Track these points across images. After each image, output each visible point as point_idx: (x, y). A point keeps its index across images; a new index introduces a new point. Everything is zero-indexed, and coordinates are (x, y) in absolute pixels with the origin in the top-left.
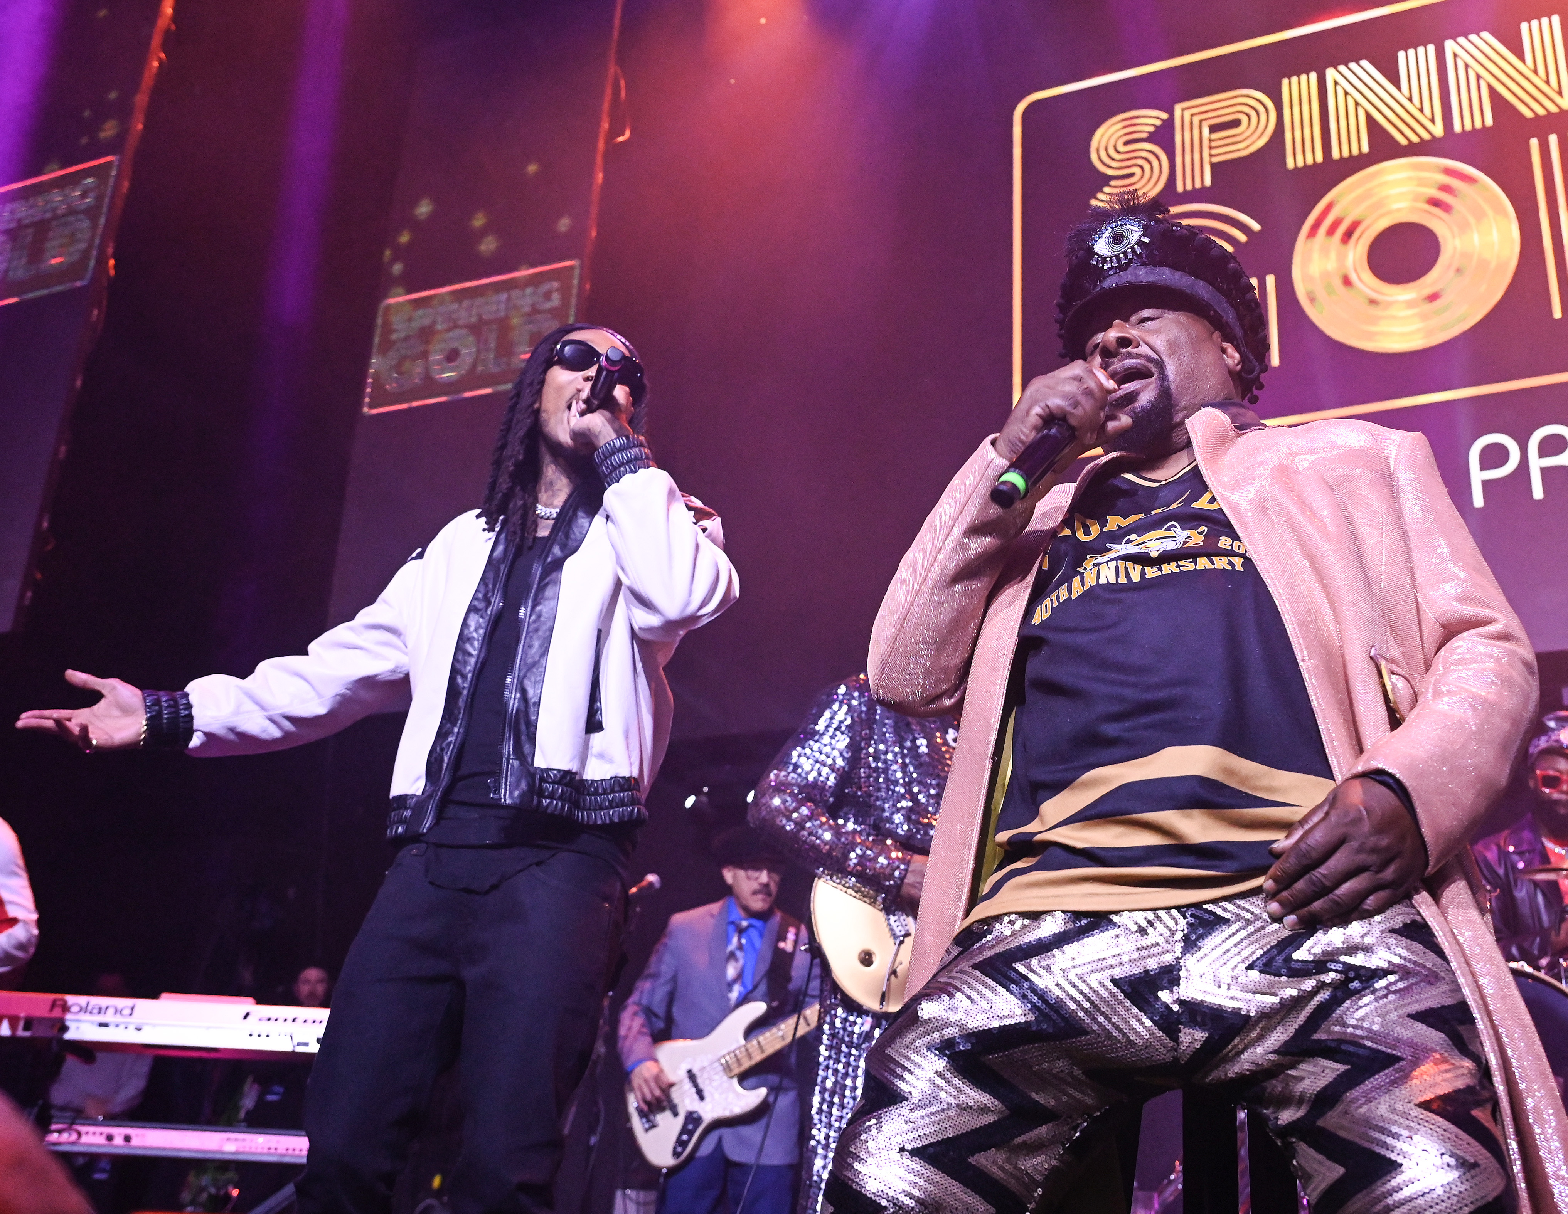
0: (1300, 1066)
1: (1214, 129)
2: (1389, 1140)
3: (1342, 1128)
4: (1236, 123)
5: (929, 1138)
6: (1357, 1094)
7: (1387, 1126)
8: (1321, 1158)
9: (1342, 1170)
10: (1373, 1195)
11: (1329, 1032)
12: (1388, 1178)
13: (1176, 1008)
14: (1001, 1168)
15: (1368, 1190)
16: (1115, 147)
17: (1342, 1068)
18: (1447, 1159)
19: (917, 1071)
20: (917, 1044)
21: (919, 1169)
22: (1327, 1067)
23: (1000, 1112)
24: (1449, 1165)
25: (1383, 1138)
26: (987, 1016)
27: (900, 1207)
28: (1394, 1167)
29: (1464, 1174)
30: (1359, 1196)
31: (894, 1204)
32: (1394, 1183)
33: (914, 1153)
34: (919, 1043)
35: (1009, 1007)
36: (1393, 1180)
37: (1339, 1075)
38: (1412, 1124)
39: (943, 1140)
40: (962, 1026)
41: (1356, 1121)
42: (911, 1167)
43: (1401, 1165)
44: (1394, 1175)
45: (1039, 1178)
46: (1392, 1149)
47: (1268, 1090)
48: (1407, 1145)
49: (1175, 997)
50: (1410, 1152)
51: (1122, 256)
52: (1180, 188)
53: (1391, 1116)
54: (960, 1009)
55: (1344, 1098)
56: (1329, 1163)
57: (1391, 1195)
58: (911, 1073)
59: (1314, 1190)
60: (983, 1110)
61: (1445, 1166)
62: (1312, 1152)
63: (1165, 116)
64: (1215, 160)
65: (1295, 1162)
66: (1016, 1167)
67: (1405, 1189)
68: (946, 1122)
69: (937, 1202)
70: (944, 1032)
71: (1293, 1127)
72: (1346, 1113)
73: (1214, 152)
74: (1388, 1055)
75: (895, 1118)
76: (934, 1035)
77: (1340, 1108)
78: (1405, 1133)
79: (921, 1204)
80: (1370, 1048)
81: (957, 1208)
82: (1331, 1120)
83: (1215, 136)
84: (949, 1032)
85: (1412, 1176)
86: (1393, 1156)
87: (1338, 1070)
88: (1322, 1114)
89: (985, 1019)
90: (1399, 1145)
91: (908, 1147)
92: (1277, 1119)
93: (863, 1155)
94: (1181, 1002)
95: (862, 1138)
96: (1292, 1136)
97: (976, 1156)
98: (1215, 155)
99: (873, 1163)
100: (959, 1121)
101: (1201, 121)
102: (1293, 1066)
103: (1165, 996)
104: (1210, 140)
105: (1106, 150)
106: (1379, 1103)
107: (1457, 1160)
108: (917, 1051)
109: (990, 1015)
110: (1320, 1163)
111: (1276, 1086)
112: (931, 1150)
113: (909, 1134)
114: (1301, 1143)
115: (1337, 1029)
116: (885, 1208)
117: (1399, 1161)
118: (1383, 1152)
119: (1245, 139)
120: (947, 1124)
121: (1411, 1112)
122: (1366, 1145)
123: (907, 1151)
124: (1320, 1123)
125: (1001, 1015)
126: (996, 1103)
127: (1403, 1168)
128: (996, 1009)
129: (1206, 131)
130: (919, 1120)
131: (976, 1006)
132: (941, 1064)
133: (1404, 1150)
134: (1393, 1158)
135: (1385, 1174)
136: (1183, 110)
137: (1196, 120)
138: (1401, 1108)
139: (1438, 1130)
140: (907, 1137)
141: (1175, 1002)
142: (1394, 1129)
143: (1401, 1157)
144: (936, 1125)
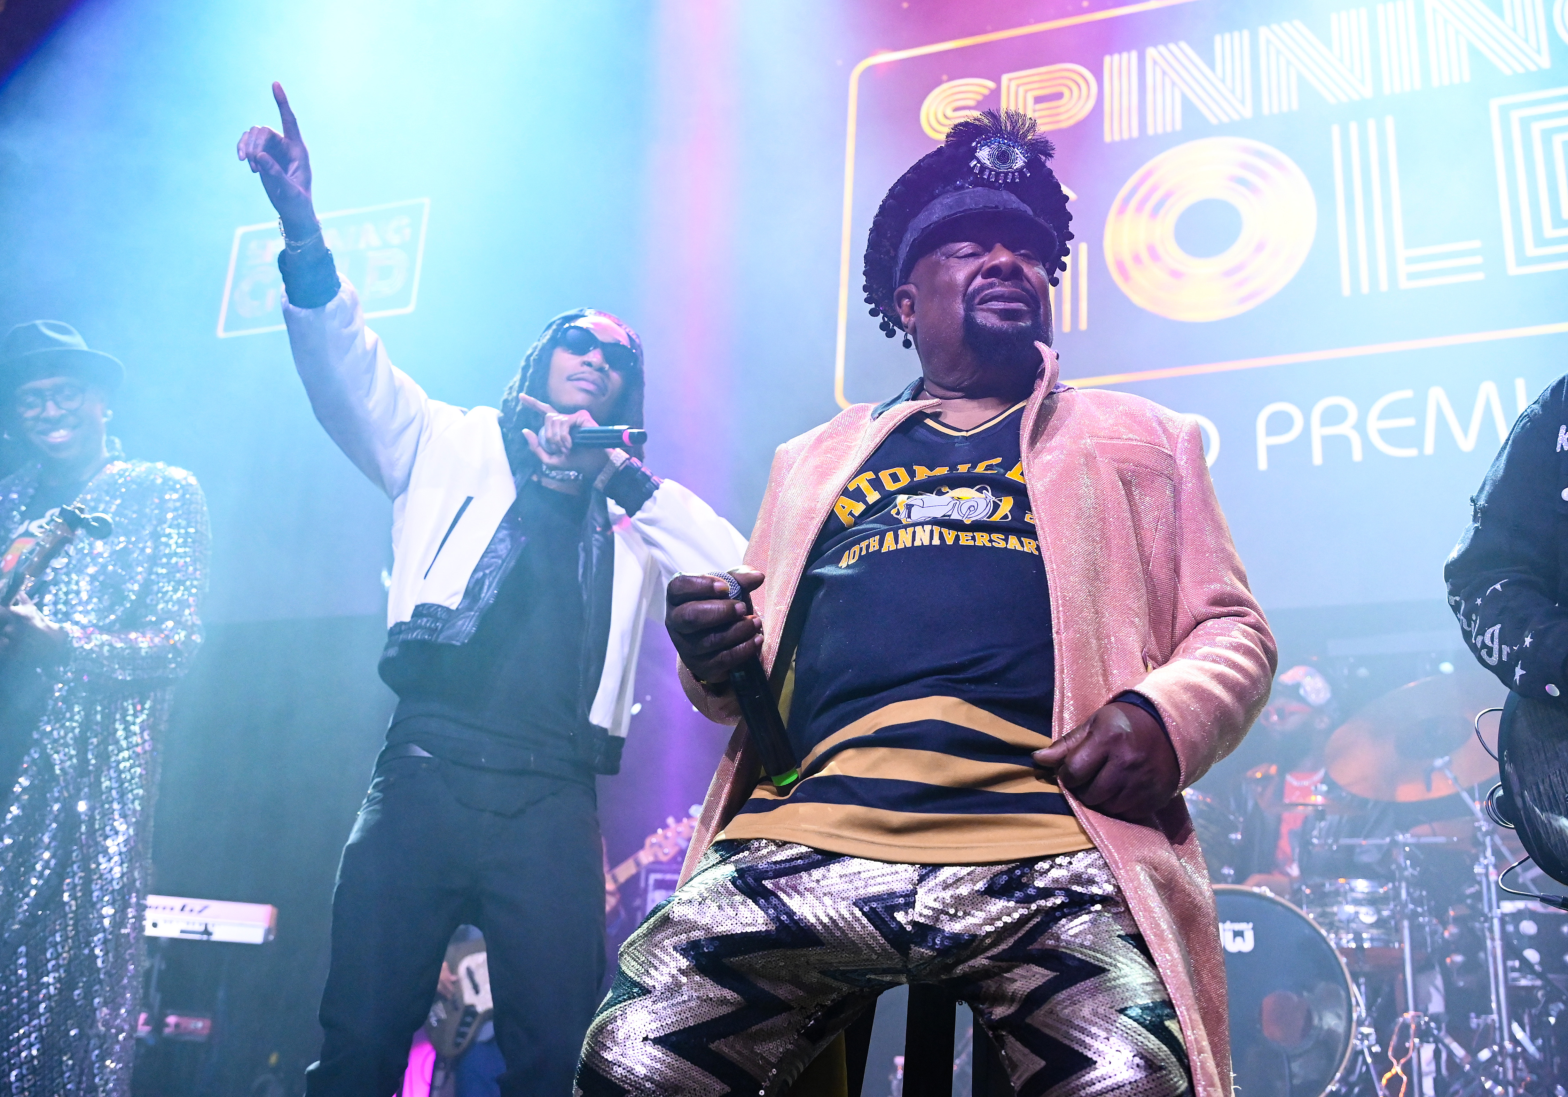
0: (1015, 971)
2: (1088, 1040)
3: (1047, 1025)
4: (1059, 96)
5: (671, 1027)
6: (1063, 996)
7: (1088, 1027)
8: (1027, 1051)
9: (1043, 1063)
10: (1068, 1087)
11: (1043, 944)
12: (1083, 1073)
13: (909, 928)
14: (739, 1053)
15: (1065, 1083)
16: (945, 116)
17: (1051, 974)
18: (1137, 1060)
19: (662, 968)
20: (665, 943)
21: (661, 1055)
22: (1037, 973)
23: (739, 1003)
24: (1138, 1066)
25: (1082, 1037)
26: (731, 922)
27: (642, 1091)
28: (1090, 1063)
29: (1151, 1074)
30: (1056, 1087)
31: (637, 1088)
32: (1087, 1078)
33: (657, 1041)
34: (667, 942)
35: (752, 916)
36: (1087, 1075)
37: (1048, 980)
38: (1111, 1027)
39: (685, 1028)
40: (707, 929)
41: (1060, 1020)
42: (653, 1054)
43: (1096, 1062)
44: (1088, 1070)
45: (773, 1060)
46: (1088, 1047)
47: (984, 990)
48: (1103, 1045)
49: (910, 919)
50: (1106, 1051)
53: (1093, 1018)
54: (708, 914)
55: (1051, 999)
56: (1033, 1056)
57: (1084, 1089)
58: (656, 969)
59: (1018, 1078)
60: (723, 1001)
61: (1135, 1067)
62: (1018, 1045)
63: (991, 84)
65: (1003, 1052)
66: (752, 1051)
67: (1098, 1084)
68: (687, 1012)
69: (676, 1085)
70: (690, 934)
71: (1004, 1022)
72: (1051, 1012)
74: (1095, 966)
75: (639, 1009)
76: (682, 937)
77: (1046, 1007)
78: (1103, 1034)
79: (661, 1088)
80: (1079, 959)
81: (695, 1089)
82: (1038, 1018)
83: (1039, 106)
84: (696, 934)
85: (1104, 1073)
86: (1090, 1054)
87: (1048, 976)
88: (1030, 1012)
89: (729, 925)
90: (1096, 1044)
91: (651, 1036)
92: (991, 1013)
93: (609, 1044)
94: (914, 924)
95: (609, 1028)
96: (1003, 1029)
97: (716, 1044)
99: (618, 1050)
100: (699, 1011)
102: (1009, 970)
103: (900, 916)
105: (935, 113)
106: (1083, 1006)
107: (1146, 1062)
108: (664, 949)
109: (734, 921)
110: (1024, 1055)
111: (991, 985)
112: (674, 1038)
113: (653, 1023)
114: (1010, 1036)
115: (1051, 942)
116: (629, 1092)
117: (1094, 1059)
118: (1081, 1049)
119: (1068, 111)
120: (688, 1014)
121: (1111, 1016)
122: (1067, 1042)
123: (651, 1040)
124: (1028, 1020)
125: (744, 923)
126: (736, 996)
127: (1097, 1065)
128: (741, 916)
130: (662, 1011)
131: (722, 912)
132: (684, 963)
133: (1100, 1049)
134: (1090, 1056)
135: (1081, 1070)
136: (1007, 81)
137: (1021, 90)
138: (1103, 1012)
139: (1133, 1034)
140: (651, 1027)
141: (909, 923)
142: (1094, 1030)
143: (1096, 1055)
144: (678, 1015)
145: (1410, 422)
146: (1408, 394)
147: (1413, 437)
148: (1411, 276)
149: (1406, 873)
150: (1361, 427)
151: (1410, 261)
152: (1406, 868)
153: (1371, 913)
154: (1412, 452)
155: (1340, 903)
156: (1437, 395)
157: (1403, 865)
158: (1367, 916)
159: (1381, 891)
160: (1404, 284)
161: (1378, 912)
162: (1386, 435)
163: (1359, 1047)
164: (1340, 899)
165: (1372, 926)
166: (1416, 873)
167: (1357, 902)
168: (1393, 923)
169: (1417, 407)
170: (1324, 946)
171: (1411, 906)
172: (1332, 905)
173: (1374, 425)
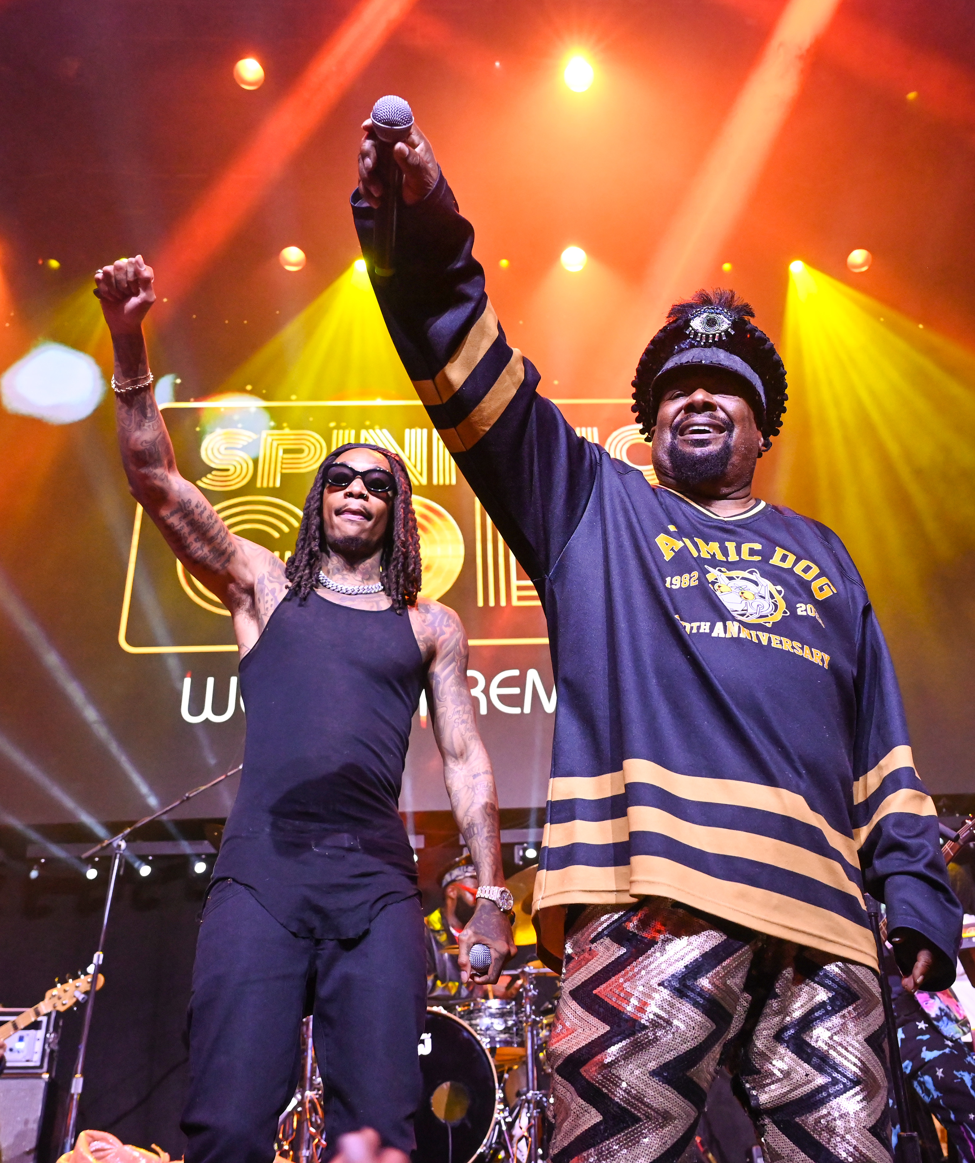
1: (286, 451)
4: (301, 451)
16: (218, 450)
51: (711, 336)
52: (259, 485)
63: (255, 436)
64: (284, 471)
73: (284, 466)
83: (286, 456)
98: (285, 468)
101: (278, 445)
104: (283, 459)
105: (212, 449)
119: (305, 462)
129: (281, 452)
136: (267, 435)
137: (275, 444)
145: (516, 691)
146: (516, 673)
147: (517, 701)
148: (520, 598)
149: (530, 994)
150: (486, 691)
151: (519, 588)
152: (530, 990)
153: (501, 1023)
154: (517, 711)
155: (480, 1017)
156: (533, 675)
157: (528, 988)
158: (499, 1025)
159: (508, 1007)
160: (515, 603)
161: (506, 1022)
162: (502, 698)
163: (499, 1118)
164: (481, 1014)
165: (501, 1032)
166: (536, 993)
167: (492, 1015)
168: (515, 1029)
169: (520, 682)
170: (478, 1047)
171: (533, 1017)
172: (476, 1019)
173: (495, 691)
